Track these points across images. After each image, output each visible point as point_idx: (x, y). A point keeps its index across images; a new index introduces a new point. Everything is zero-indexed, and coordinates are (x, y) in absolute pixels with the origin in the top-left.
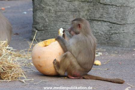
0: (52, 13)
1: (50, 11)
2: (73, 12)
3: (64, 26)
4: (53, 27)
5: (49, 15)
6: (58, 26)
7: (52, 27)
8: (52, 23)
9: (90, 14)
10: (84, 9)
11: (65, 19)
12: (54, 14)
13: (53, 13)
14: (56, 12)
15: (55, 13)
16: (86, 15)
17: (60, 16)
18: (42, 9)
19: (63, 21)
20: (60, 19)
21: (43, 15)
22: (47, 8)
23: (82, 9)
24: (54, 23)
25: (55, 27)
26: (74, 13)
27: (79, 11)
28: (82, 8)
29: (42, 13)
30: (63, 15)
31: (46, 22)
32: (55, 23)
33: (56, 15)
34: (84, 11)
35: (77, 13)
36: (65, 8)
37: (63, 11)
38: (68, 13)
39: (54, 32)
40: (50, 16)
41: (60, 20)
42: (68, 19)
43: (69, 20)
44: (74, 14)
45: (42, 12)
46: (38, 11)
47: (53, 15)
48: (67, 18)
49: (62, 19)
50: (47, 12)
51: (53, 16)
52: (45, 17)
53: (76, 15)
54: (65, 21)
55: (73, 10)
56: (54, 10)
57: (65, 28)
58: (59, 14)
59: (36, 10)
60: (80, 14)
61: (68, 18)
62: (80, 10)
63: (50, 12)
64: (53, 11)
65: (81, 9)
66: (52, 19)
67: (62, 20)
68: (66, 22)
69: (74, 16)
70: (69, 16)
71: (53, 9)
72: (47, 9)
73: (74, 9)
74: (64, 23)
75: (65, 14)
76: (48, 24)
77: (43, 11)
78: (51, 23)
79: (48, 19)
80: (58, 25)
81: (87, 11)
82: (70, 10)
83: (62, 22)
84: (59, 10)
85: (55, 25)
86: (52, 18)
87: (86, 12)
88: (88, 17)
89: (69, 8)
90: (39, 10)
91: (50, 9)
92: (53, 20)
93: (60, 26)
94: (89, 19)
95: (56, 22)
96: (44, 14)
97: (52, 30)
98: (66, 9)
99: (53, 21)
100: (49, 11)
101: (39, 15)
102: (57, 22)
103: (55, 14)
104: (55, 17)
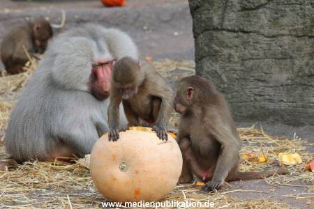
0: (234, 62)
1: (232, 59)
2: (279, 59)
3: (260, 90)
4: (237, 92)
5: (228, 66)
6: (247, 91)
7: (235, 94)
8: (235, 84)
10: (303, 53)
11: (262, 74)
12: (239, 65)
13: (236, 63)
14: (243, 60)
15: (241, 62)
16: (307, 65)
17: (252, 70)
18: (213, 56)
19: (259, 80)
20: (252, 74)
21: (217, 67)
22: (224, 53)
23: (299, 53)
24: (240, 84)
25: (242, 93)
26: (281, 61)
27: (291, 58)
29: (214, 64)
30: (258, 66)
31: (223, 82)
32: (242, 85)
33: (243, 68)
34: (303, 57)
35: (289, 60)
37: (257, 57)
38: (269, 61)
39: (240, 104)
40: (230, 70)
41: (252, 77)
42: (268, 75)
43: (270, 77)
44: (280, 64)
45: (213, 61)
46: (205, 60)
47: (238, 67)
48: (266, 73)
49: (256, 75)
50: (224, 61)
51: (236, 68)
52: (219, 72)
53: (286, 65)
54: (262, 79)
55: (280, 56)
56: (239, 57)
57: (263, 94)
58: (250, 64)
59: (202, 57)
60: (294, 64)
61: (268, 72)
62: (294, 55)
63: (230, 61)
64: (236, 59)
65: (296, 52)
66: (235, 76)
67: (257, 78)
68: (263, 81)
69: (281, 68)
70: (271, 67)
71: (238, 54)
72: (224, 55)
73: (282, 52)
74: (261, 84)
75: (262, 64)
76: (226, 86)
77: (216, 59)
78: (234, 86)
79: (227, 77)
80: (248, 87)
81: (309, 58)
82: (272, 55)
83: (255, 82)
84: (250, 56)
85: (242, 89)
86: (234, 73)
87: (306, 60)
89: (271, 52)
90: (208, 58)
91: (230, 55)
92: (238, 77)
93: (253, 90)
95: (243, 83)
97: (234, 100)
98: (265, 53)
99: (237, 79)
100: (229, 58)
101: (208, 68)
102: (246, 82)
103: (242, 65)
104: (242, 70)
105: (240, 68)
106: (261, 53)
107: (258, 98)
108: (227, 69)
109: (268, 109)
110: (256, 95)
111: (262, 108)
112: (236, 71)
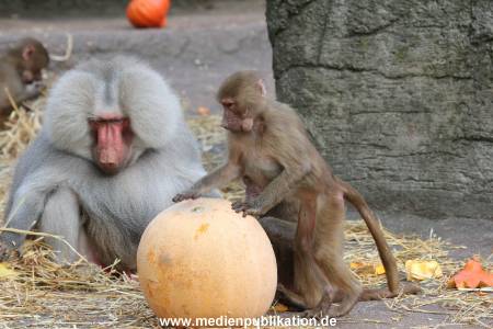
0: (337, 117)
1: (333, 112)
2: (408, 113)
3: (377, 161)
4: (340, 163)
5: (326, 124)
6: (357, 163)
7: (338, 166)
8: (339, 151)
9: (463, 120)
10: (445, 103)
11: (382, 136)
12: (344, 121)
13: (340, 118)
14: (351, 114)
15: (347, 117)
16: (451, 121)
17: (365, 129)
18: (305, 106)
19: (376, 146)
20: (364, 136)
21: (309, 124)
22: (322, 102)
23: (438, 103)
24: (346, 151)
25: (349, 165)
26: (410, 116)
27: (427, 111)
28: (436, 100)
29: (306, 120)
30: (375, 123)
32: (350, 152)
33: (351, 126)
34: (445, 110)
35: (422, 115)
36: (382, 101)
37: (373, 109)
38: (393, 116)
40: (332, 129)
41: (365, 140)
42: (389, 138)
43: (393, 141)
44: (410, 120)
45: (305, 115)
47: (343, 125)
48: (386, 135)
49: (371, 137)
50: (321, 115)
51: (341, 127)
53: (418, 122)
54: (380, 144)
55: (408, 108)
56: (344, 110)
57: (381, 167)
58: (362, 119)
60: (430, 120)
61: (390, 133)
62: (431, 107)
63: (330, 115)
64: (340, 113)
65: (434, 102)
66: (339, 138)
67: (372, 142)
68: (383, 147)
69: (410, 127)
70: (395, 126)
71: (343, 104)
72: (321, 106)
73: (412, 101)
74: (378, 152)
75: (380, 121)
77: (309, 111)
78: (336, 154)
79: (326, 140)
80: (359, 156)
81: (454, 111)
82: (396, 106)
83: (370, 148)
84: (362, 108)
85: (350, 159)
86: (337, 135)
87: (449, 114)
88: (459, 130)
89: (394, 102)
91: (331, 105)
92: (343, 141)
93: (365, 161)
94: (461, 135)
95: (351, 150)
96: (311, 123)
98: (385, 103)
99: (342, 143)
100: (330, 111)
102: (355, 148)
103: (349, 121)
104: (350, 130)
105: (346, 126)
106: (380, 103)
107: (374, 173)
108: (326, 128)
109: (390, 192)
110: (371, 169)
111: (380, 189)
112: (340, 130)
